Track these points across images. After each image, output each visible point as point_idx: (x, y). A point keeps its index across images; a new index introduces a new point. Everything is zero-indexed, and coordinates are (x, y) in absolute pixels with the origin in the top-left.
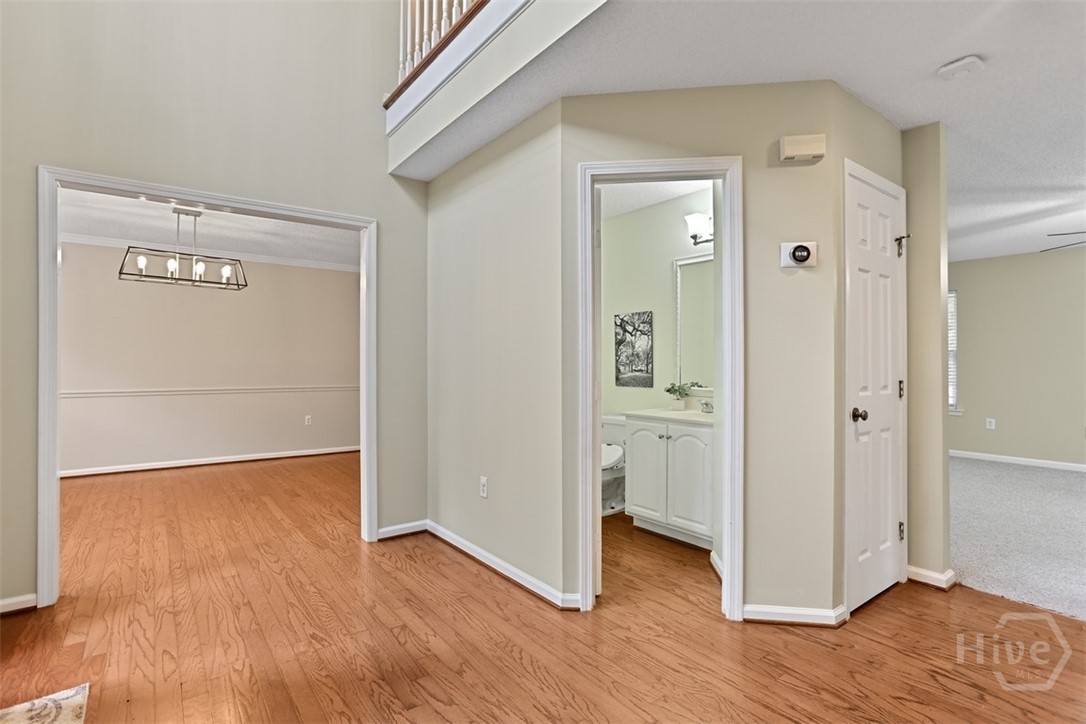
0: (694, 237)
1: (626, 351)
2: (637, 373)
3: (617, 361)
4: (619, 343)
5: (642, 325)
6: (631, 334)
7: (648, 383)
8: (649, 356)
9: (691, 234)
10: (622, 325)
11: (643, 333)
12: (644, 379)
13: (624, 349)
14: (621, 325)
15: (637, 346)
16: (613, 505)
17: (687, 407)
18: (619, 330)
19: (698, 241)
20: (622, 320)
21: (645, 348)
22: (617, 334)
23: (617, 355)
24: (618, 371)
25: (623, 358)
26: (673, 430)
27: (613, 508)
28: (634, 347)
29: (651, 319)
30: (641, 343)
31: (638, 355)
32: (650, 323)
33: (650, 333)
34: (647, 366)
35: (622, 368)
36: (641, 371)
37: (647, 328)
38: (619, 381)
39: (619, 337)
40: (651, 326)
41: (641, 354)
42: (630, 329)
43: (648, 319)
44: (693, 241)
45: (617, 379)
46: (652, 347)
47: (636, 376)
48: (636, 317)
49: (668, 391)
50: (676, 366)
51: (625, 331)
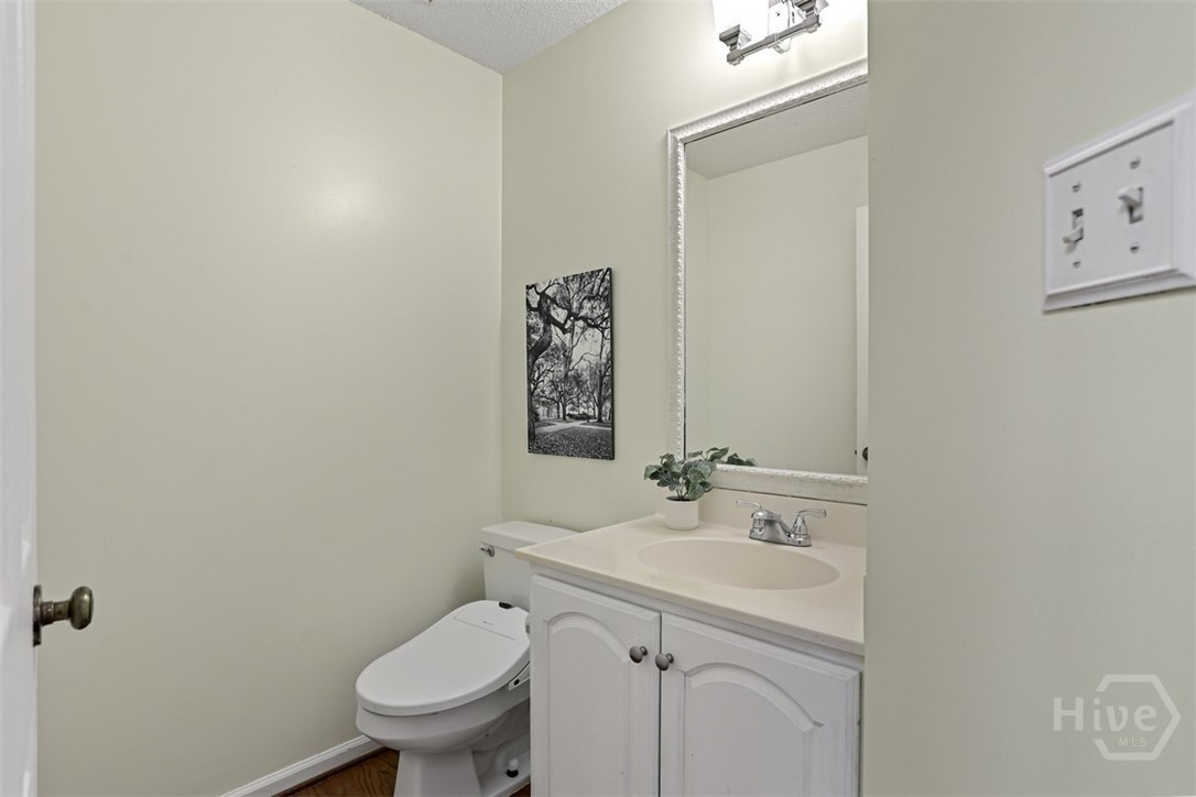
0: (730, 38)
1: (551, 369)
2: (577, 424)
3: (531, 393)
4: (536, 350)
5: (588, 305)
6: (561, 327)
7: (603, 448)
8: (605, 381)
9: (725, 26)
10: (541, 308)
11: (591, 324)
12: (593, 437)
13: (547, 366)
14: (539, 309)
15: (575, 357)
16: (514, 765)
17: (705, 518)
18: (536, 320)
19: (742, 45)
20: (543, 295)
21: (594, 360)
22: (530, 329)
23: (530, 380)
24: (533, 416)
25: (545, 386)
26: (681, 637)
27: (513, 774)
28: (568, 360)
29: (610, 289)
30: (586, 349)
31: (578, 379)
32: (608, 298)
33: (605, 323)
34: (600, 405)
35: (541, 410)
36: (585, 417)
37: (599, 309)
38: (538, 443)
39: (536, 337)
40: (610, 306)
41: (586, 376)
42: (559, 314)
43: (601, 288)
44: (725, 49)
45: (532, 436)
46: (611, 358)
47: (574, 431)
48: (574, 286)
49: (654, 476)
50: (674, 404)
51: (549, 320)
